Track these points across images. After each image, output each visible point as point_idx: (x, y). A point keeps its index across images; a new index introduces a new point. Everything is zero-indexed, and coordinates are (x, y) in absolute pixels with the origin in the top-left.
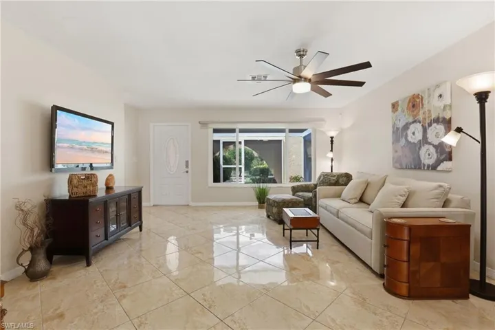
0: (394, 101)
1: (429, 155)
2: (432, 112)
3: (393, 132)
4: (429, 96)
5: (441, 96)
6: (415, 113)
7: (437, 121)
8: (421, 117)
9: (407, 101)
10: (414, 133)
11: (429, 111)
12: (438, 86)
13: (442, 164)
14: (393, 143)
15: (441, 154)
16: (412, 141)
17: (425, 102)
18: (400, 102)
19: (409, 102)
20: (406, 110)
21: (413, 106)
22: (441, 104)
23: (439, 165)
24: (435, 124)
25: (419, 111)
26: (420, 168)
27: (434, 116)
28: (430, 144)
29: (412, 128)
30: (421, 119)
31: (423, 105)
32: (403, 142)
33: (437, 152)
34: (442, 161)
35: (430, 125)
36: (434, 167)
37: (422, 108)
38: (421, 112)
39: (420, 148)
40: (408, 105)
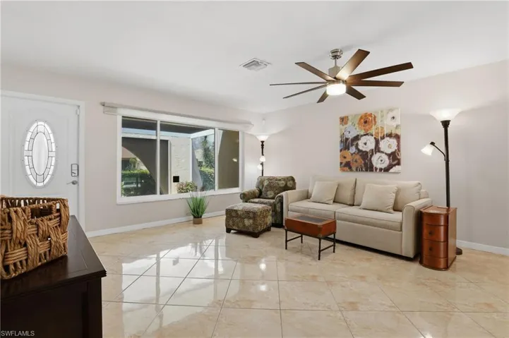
0: (343, 116)
1: (381, 161)
2: (385, 129)
3: (341, 141)
4: (382, 116)
5: (393, 118)
6: (367, 127)
7: (390, 135)
8: (373, 131)
9: (359, 117)
10: (365, 144)
11: (382, 128)
12: (391, 110)
13: (394, 168)
14: (341, 151)
15: (393, 161)
16: (364, 150)
17: (378, 120)
18: (350, 118)
19: (361, 118)
20: (357, 125)
21: (366, 122)
22: (394, 124)
23: (392, 168)
24: (388, 138)
25: (372, 127)
26: (372, 170)
27: (386, 131)
28: (382, 152)
29: (363, 140)
30: (374, 133)
31: (375, 122)
32: (353, 150)
33: (389, 158)
34: (395, 165)
35: (383, 138)
36: (387, 170)
37: (375, 124)
38: (374, 127)
39: (371, 156)
40: (360, 121)
